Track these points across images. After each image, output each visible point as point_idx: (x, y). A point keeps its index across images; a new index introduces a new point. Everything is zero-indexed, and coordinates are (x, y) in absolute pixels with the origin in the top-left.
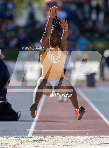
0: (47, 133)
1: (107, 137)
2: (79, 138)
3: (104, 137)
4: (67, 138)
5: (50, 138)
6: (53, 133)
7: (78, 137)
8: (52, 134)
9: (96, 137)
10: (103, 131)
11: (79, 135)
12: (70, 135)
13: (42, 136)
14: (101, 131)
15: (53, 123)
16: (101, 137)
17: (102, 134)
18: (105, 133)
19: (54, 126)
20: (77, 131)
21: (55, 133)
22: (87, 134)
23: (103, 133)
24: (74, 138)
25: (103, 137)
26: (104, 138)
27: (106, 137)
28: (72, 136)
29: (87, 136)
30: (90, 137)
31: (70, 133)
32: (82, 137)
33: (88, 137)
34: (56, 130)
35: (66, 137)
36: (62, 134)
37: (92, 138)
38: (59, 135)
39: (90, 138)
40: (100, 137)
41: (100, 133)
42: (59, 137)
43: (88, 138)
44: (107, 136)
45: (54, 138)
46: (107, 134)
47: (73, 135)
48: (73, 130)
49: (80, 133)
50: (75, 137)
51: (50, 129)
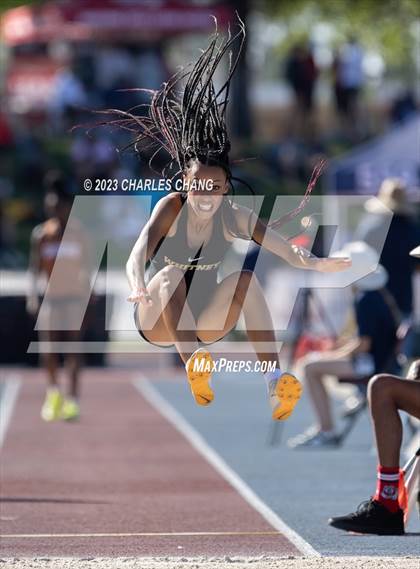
0: (24, 547)
1: (257, 558)
2: (146, 563)
3: (243, 561)
4: (103, 564)
5: (34, 564)
6: (46, 547)
7: (142, 559)
8: (43, 549)
9: (213, 558)
10: (241, 536)
11: (146, 553)
12: (114, 554)
13: (4, 556)
14: (232, 538)
15: (44, 504)
16: (233, 559)
17: (236, 550)
18: (249, 546)
19: (50, 520)
20: (138, 537)
21: (55, 547)
22: (180, 547)
23: (240, 546)
24: (127, 563)
25: (241, 558)
26: (246, 565)
27: (251, 559)
28: (122, 555)
29: (179, 558)
30: (189, 559)
31: (114, 546)
32: (157, 558)
33: (183, 560)
34: (57, 533)
35: (98, 559)
36: (84, 550)
37: (198, 564)
38: (71, 554)
39: (192, 564)
40: (231, 562)
41: (228, 543)
42: (70, 559)
43: (181, 563)
44: (256, 554)
45: (51, 564)
46: (254, 548)
47: (124, 554)
48: (121, 535)
49: (153, 546)
50: (132, 562)
51: (35, 532)
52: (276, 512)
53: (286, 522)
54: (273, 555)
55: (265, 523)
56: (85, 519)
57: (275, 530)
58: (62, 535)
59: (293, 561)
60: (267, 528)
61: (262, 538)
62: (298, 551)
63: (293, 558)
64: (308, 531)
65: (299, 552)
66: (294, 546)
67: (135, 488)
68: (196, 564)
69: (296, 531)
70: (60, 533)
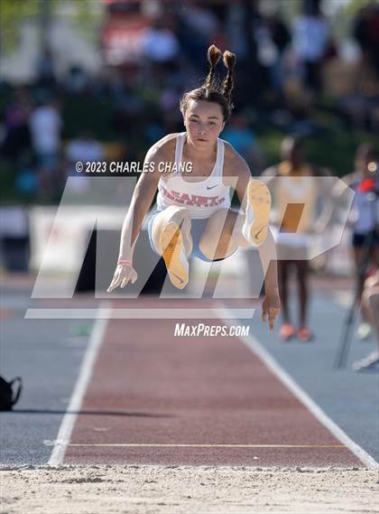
0: (116, 455)
1: (324, 469)
2: (225, 471)
3: (312, 472)
4: (186, 471)
5: (124, 471)
6: (135, 455)
7: (222, 467)
8: (133, 457)
9: (284, 468)
10: (310, 448)
11: (225, 462)
12: (196, 463)
13: (98, 463)
14: (302, 451)
15: (133, 418)
16: (303, 469)
17: (306, 461)
18: (317, 458)
19: (138, 431)
20: (218, 448)
21: (143, 456)
22: (255, 458)
23: (310, 458)
24: (208, 472)
25: (310, 469)
26: (314, 475)
27: (319, 469)
28: (203, 464)
29: (255, 468)
30: (264, 469)
31: (196, 456)
32: (236, 468)
33: (259, 470)
34: (145, 443)
35: (182, 467)
36: (169, 458)
37: (272, 473)
38: (158, 462)
39: (266, 473)
40: (301, 472)
41: (299, 455)
42: (156, 467)
43: (257, 472)
44: (323, 466)
45: (139, 471)
46: (322, 459)
47: (205, 463)
48: (202, 446)
49: (231, 456)
50: (212, 471)
51: (125, 442)
52: (342, 428)
53: (350, 437)
54: (339, 466)
55: (332, 438)
56: (170, 431)
57: (341, 444)
58: (150, 445)
59: (356, 472)
60: (334, 441)
61: (329, 450)
62: (362, 463)
63: (357, 469)
64: (371, 445)
65: (363, 465)
66: (358, 459)
67: (215, 404)
68: (269, 473)
69: (360, 445)
70: (148, 443)
